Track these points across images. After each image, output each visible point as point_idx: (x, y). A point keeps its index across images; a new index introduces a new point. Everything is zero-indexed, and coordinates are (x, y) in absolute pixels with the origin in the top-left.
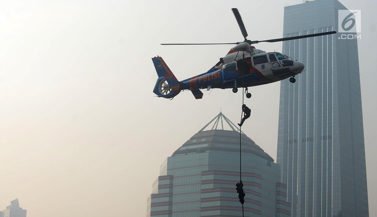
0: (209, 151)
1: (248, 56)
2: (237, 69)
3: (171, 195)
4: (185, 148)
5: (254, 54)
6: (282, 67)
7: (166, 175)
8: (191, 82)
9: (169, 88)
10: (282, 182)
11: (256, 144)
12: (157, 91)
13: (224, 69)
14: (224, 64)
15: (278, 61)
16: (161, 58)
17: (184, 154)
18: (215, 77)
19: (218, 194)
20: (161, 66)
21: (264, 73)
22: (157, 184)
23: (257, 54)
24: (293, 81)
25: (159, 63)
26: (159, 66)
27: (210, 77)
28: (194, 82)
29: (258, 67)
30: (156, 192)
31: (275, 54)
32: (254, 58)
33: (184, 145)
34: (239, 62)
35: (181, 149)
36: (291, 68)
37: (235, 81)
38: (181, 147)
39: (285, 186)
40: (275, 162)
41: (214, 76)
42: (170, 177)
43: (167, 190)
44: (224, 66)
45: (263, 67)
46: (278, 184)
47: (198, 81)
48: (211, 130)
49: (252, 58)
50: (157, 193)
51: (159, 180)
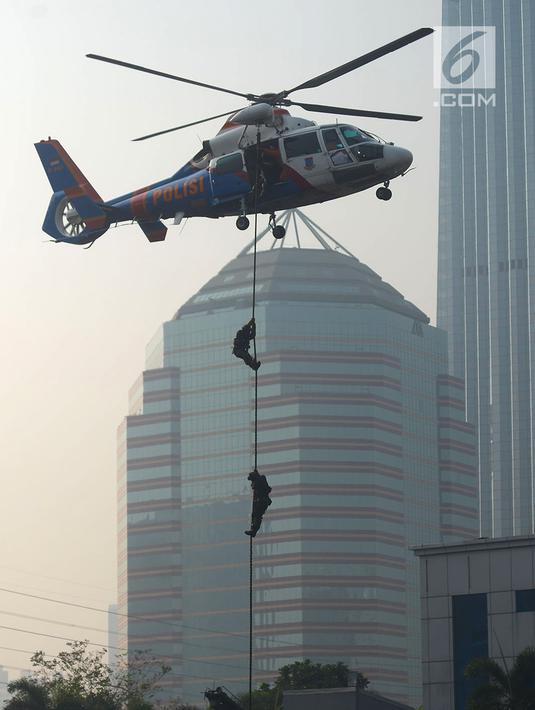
0: (267, 303)
1: (269, 134)
2: (245, 169)
3: (175, 416)
4: (205, 298)
5: (287, 129)
6: (356, 163)
7: (162, 366)
8: (134, 202)
9: (80, 220)
10: (451, 372)
11: (383, 280)
12: (51, 227)
13: (214, 170)
14: (212, 156)
15: (347, 148)
16: (57, 142)
17: (205, 313)
18: (192, 189)
19: (293, 410)
20: (57, 162)
21: (313, 178)
22: (141, 391)
23: (293, 129)
24: (384, 195)
25: (52, 154)
26: (53, 164)
27: (181, 190)
28: (140, 201)
29: (297, 164)
30: (139, 410)
31: (338, 131)
32: (287, 141)
33: (204, 290)
34: (250, 151)
35: (196, 301)
36: (378, 163)
37: (243, 201)
38: (195, 297)
39: (458, 383)
40: (433, 323)
41: (188, 187)
42: (172, 372)
43: (166, 406)
44: (213, 163)
45: (309, 164)
46: (443, 380)
47: (150, 199)
48: (269, 249)
49: (281, 141)
50: (142, 413)
51: (145, 380)
